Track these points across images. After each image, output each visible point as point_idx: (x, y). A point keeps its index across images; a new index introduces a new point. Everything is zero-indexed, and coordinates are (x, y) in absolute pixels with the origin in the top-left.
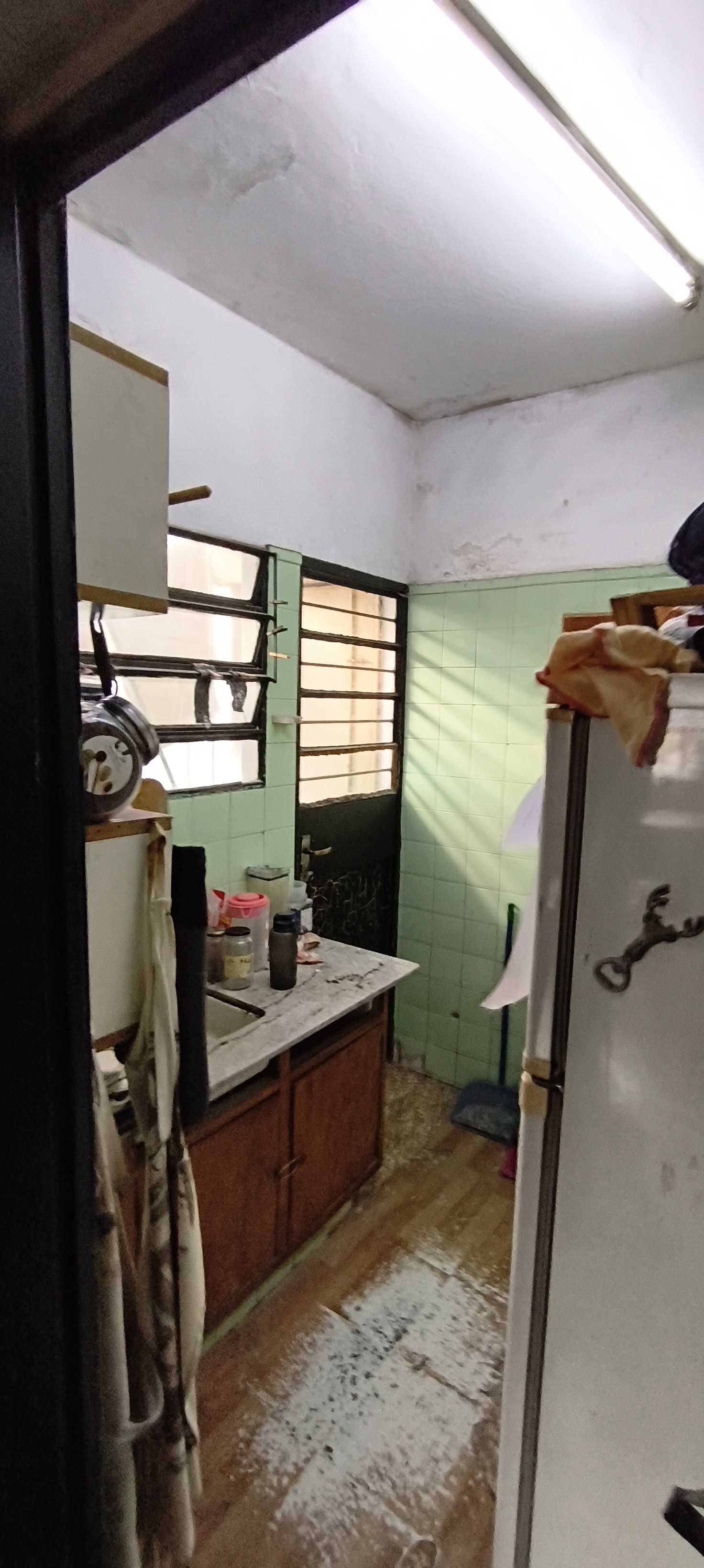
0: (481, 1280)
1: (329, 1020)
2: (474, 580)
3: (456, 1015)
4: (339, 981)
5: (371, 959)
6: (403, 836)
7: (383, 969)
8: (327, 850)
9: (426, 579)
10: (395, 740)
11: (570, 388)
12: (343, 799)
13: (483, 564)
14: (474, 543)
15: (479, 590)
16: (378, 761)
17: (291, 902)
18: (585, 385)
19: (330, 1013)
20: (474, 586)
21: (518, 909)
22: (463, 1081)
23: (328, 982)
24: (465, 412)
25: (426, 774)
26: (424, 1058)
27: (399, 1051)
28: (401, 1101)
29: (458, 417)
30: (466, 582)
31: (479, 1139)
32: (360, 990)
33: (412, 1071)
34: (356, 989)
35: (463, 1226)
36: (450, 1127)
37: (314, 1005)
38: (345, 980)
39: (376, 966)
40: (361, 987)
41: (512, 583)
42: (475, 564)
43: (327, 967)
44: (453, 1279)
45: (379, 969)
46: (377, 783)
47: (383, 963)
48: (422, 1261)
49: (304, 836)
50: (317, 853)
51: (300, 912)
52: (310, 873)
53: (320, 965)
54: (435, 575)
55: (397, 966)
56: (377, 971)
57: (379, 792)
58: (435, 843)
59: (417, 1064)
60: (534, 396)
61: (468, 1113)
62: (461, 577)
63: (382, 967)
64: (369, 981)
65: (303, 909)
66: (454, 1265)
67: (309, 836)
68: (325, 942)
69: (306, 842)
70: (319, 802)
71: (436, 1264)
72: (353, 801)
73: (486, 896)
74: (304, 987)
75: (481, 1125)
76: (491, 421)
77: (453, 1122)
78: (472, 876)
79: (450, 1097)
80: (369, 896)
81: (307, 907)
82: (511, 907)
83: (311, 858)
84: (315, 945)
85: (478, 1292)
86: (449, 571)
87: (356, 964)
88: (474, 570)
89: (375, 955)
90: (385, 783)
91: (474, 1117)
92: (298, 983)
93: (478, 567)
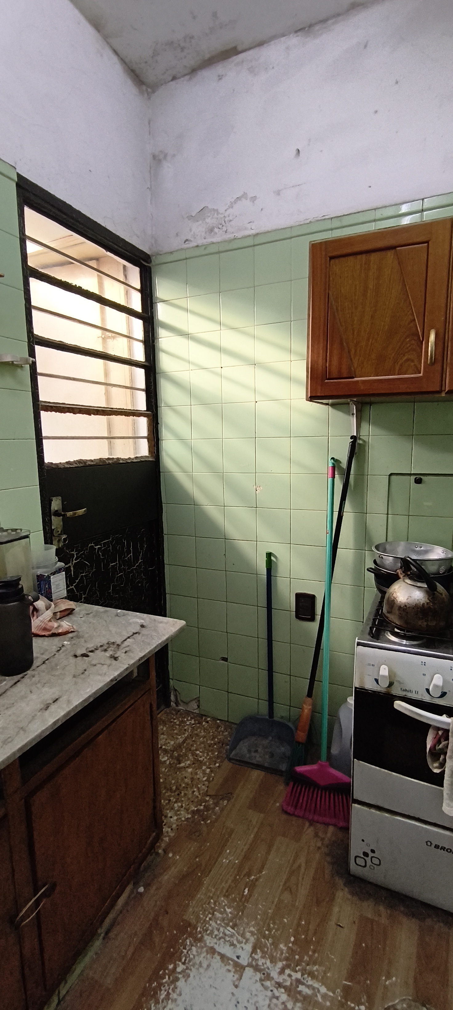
0: (280, 965)
1: (65, 716)
2: (213, 243)
3: (225, 659)
4: (90, 654)
5: (131, 621)
6: (163, 500)
7: (144, 631)
8: (81, 512)
9: (166, 249)
10: (148, 409)
11: (296, 32)
12: (98, 461)
13: (220, 226)
14: (210, 207)
15: (219, 252)
16: (135, 427)
17: (38, 568)
18: (311, 26)
19: (69, 702)
20: (214, 249)
21: (276, 557)
22: (236, 718)
23: (76, 656)
24: (193, 71)
25: (181, 439)
26: (198, 700)
27: (176, 696)
28: (178, 747)
29: (187, 77)
30: (206, 246)
31: (256, 774)
32: (114, 662)
33: (188, 713)
34: (108, 661)
35: (252, 886)
36: (227, 765)
37: (48, 693)
38: (97, 652)
39: (137, 629)
40: (116, 659)
41: (250, 242)
42: (213, 228)
43: (78, 637)
44: (249, 972)
45: (140, 632)
46: (136, 449)
47: (144, 624)
48: (212, 951)
49: (54, 499)
50: (69, 514)
51: (49, 577)
52: (64, 537)
53: (70, 635)
54: (175, 243)
55: (161, 625)
56: (137, 635)
57: (136, 458)
58: (195, 504)
59: (193, 706)
60: (261, 44)
61: (243, 748)
62: (200, 242)
63: (144, 629)
64: (127, 649)
65: (54, 574)
66: (248, 947)
67: (60, 498)
68: (81, 608)
69: (56, 504)
70: (68, 463)
71: (226, 950)
72: (109, 464)
73: (246, 548)
74: (44, 666)
75: (257, 758)
76: (220, 78)
77: (230, 760)
78: (231, 531)
79: (225, 734)
80: (136, 559)
81: (59, 571)
82: (269, 555)
83: (63, 520)
84: (69, 612)
85: (279, 985)
86: (189, 237)
87: (113, 629)
88: (213, 233)
89: (136, 616)
90: (144, 450)
91: (249, 751)
92: (36, 663)
93: (216, 230)
